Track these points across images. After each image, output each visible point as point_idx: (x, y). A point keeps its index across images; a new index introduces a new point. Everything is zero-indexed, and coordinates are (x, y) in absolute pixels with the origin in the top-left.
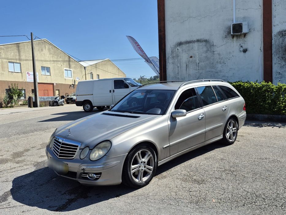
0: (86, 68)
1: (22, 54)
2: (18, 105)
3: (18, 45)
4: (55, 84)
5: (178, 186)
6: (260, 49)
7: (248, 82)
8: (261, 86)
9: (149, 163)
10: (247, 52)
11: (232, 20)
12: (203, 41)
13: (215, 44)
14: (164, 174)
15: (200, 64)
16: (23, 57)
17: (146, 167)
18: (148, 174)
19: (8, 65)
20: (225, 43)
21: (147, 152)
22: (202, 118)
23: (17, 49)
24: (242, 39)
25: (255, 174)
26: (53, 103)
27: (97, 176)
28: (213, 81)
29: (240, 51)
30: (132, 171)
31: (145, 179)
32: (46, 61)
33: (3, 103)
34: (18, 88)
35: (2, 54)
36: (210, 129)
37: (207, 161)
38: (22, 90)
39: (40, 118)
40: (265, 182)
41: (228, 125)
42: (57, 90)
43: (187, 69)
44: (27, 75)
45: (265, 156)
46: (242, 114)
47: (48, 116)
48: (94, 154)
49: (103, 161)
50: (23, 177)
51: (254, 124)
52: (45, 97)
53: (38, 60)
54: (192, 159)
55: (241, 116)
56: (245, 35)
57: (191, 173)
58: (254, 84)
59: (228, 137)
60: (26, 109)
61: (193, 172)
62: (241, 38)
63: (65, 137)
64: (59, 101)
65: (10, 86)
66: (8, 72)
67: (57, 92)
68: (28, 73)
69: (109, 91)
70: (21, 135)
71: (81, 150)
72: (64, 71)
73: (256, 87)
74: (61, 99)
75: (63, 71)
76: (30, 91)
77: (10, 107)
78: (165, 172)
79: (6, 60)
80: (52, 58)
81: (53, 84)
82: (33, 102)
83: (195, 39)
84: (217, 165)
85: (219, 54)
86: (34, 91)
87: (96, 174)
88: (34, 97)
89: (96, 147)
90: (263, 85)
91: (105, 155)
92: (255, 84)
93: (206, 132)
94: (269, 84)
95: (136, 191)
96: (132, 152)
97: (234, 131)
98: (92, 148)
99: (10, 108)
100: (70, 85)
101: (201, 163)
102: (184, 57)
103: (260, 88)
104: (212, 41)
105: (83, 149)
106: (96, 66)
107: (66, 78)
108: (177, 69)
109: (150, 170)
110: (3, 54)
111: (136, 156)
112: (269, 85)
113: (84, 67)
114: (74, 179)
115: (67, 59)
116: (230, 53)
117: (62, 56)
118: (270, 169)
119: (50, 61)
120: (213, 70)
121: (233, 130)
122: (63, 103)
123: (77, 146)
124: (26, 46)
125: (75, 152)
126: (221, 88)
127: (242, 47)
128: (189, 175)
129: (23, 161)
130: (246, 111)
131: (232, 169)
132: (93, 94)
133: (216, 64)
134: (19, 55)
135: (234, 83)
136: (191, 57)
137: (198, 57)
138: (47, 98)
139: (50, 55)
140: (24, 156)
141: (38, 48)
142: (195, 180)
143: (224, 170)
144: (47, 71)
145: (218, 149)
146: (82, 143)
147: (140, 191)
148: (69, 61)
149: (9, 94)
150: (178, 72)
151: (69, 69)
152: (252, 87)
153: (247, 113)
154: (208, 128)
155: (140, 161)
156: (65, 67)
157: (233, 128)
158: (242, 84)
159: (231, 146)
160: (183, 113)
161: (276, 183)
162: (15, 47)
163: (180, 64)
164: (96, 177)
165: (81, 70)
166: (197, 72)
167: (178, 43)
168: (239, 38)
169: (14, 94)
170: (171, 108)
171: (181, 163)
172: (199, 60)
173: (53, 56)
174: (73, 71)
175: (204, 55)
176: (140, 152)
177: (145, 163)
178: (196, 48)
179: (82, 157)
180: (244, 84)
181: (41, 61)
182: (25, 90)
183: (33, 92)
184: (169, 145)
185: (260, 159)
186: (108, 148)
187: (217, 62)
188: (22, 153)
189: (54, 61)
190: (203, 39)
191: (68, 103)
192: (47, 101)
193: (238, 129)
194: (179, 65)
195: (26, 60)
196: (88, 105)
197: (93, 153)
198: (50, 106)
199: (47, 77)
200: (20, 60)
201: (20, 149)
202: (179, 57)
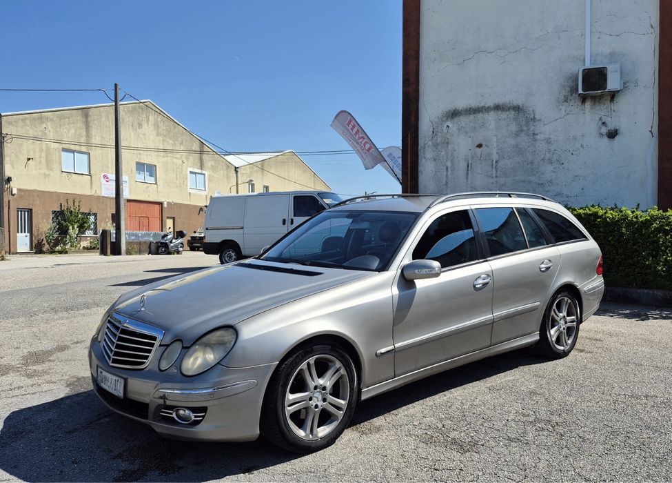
0: (238, 170)
1: (93, 133)
2: (77, 249)
3: (85, 112)
4: (165, 205)
5: (406, 454)
6: (651, 131)
7: (616, 208)
8: (648, 218)
9: (336, 391)
10: (617, 137)
11: (582, 58)
12: (509, 109)
13: (537, 116)
14: (378, 421)
15: (501, 163)
16: (96, 140)
17: (328, 400)
18: (332, 418)
19: (60, 156)
20: (563, 112)
21: (331, 361)
22: (485, 285)
23: (84, 120)
24: (606, 105)
25: (614, 434)
26: (158, 248)
27: (196, 417)
28: (519, 196)
29: (601, 134)
30: (289, 408)
31: (323, 431)
32: (147, 150)
33: (45, 242)
34: (81, 211)
35: (49, 131)
36: (504, 316)
37: (494, 395)
38: (89, 214)
39: (116, 277)
40: (637, 455)
41: (554, 307)
42: (168, 218)
43: (469, 174)
44: (103, 181)
45: (645, 391)
46: (593, 284)
47: (137, 275)
48: (192, 360)
49: (214, 377)
50: (34, 409)
51: (628, 312)
52: (140, 233)
53: (129, 148)
54: (455, 389)
55: (590, 286)
56: (613, 95)
57: (448, 423)
58: (629, 212)
59: (554, 339)
60: (96, 257)
61: (452, 421)
62: (604, 104)
63: (131, 315)
64: (171, 242)
65: (64, 203)
66: (59, 172)
67: (169, 223)
68: (105, 176)
69: (281, 222)
70: (60, 314)
71: (164, 348)
72: (189, 174)
73: (634, 220)
74: (177, 239)
75: (187, 175)
76: (107, 217)
77: (60, 252)
78: (382, 417)
79: (56, 145)
80: (163, 144)
81: (161, 204)
82: (112, 243)
83: (490, 103)
84: (517, 406)
85: (548, 141)
86: (116, 218)
87: (194, 410)
88: (115, 232)
89: (198, 343)
90: (653, 216)
91: (218, 363)
92: (633, 212)
93: (493, 322)
94: (668, 214)
95: (298, 460)
96: (291, 359)
97: (569, 324)
98: (188, 343)
99: (59, 255)
100: (201, 208)
101: (478, 400)
102: (463, 145)
103: (647, 224)
104: (531, 109)
105: (168, 346)
106: (262, 166)
107: (192, 191)
108: (445, 173)
109: (339, 408)
110: (51, 130)
111: (301, 370)
112: (668, 218)
113: (236, 168)
114: (143, 420)
115: (196, 147)
116: (575, 138)
117: (186, 140)
118: (653, 424)
119: (158, 150)
120: (532, 178)
121: (566, 323)
122: (181, 249)
123: (155, 339)
124: (104, 115)
125: (149, 351)
126: (540, 216)
127: (606, 126)
128: (440, 426)
129: (44, 372)
130: (603, 276)
131: (555, 419)
132: (242, 228)
133: (539, 165)
134: (88, 136)
135: (581, 208)
136: (480, 146)
137: (495, 145)
138: (143, 236)
139: (158, 138)
140: (50, 361)
141: (130, 119)
142: (454, 441)
143: (532, 419)
144: (148, 173)
145: (526, 368)
146: (165, 329)
147: (308, 460)
148: (202, 152)
149: (59, 223)
150: (446, 182)
151: (199, 171)
152: (624, 220)
153: (605, 283)
154: (499, 313)
155: (312, 384)
156: (190, 167)
157: (568, 315)
158: (601, 212)
159: (560, 361)
160: (432, 268)
161: (667, 461)
162: (78, 117)
163: (452, 162)
164: (193, 418)
165: (227, 174)
166: (492, 183)
167: (448, 113)
168: (597, 103)
169: (72, 222)
170: (404, 256)
171: (426, 398)
172: (498, 153)
173: (164, 141)
174: (209, 176)
175: (511, 141)
176: (312, 360)
177: (324, 388)
178: (493, 125)
179: (164, 366)
180: (606, 213)
181: (137, 149)
182: (95, 215)
183: (113, 221)
184: (392, 347)
185: (632, 396)
186: (227, 345)
187: (543, 160)
188: (50, 353)
189: (165, 150)
190: (510, 104)
191: (193, 249)
192: (145, 242)
193: (580, 321)
194: (449, 164)
195: (103, 146)
196: (231, 252)
197: (190, 356)
198: (150, 253)
199: (148, 187)
200: (88, 145)
201: (47, 345)
202: (449, 146)
